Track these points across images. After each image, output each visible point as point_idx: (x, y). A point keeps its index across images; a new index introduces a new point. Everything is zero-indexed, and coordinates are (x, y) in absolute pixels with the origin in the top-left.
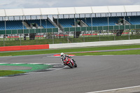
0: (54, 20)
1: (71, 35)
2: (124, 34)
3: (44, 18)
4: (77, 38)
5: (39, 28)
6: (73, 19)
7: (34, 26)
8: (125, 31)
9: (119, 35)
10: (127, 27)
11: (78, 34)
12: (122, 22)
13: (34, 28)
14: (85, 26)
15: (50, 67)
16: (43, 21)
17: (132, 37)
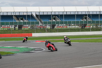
0: (36, 15)
1: (48, 27)
2: (87, 27)
3: (29, 14)
4: (52, 29)
5: (25, 21)
6: (50, 15)
7: (22, 19)
8: (88, 25)
9: (83, 28)
10: (89, 22)
11: (53, 26)
12: (86, 18)
13: (22, 21)
14: (59, 20)
15: (32, 50)
16: (28, 16)
17: (93, 30)
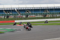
0: (17, 10)
1: (24, 17)
2: (47, 16)
3: (13, 9)
4: (27, 18)
6: (25, 10)
8: (47, 15)
9: (45, 17)
10: (48, 13)
11: (27, 16)
12: (46, 11)
14: (30, 13)
17: (50, 18)
